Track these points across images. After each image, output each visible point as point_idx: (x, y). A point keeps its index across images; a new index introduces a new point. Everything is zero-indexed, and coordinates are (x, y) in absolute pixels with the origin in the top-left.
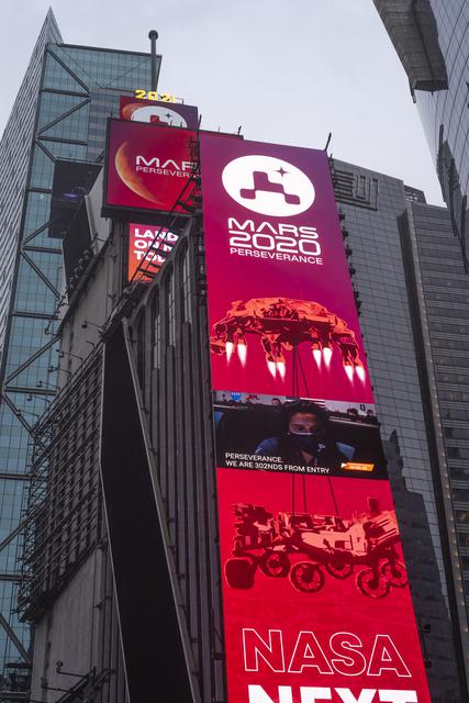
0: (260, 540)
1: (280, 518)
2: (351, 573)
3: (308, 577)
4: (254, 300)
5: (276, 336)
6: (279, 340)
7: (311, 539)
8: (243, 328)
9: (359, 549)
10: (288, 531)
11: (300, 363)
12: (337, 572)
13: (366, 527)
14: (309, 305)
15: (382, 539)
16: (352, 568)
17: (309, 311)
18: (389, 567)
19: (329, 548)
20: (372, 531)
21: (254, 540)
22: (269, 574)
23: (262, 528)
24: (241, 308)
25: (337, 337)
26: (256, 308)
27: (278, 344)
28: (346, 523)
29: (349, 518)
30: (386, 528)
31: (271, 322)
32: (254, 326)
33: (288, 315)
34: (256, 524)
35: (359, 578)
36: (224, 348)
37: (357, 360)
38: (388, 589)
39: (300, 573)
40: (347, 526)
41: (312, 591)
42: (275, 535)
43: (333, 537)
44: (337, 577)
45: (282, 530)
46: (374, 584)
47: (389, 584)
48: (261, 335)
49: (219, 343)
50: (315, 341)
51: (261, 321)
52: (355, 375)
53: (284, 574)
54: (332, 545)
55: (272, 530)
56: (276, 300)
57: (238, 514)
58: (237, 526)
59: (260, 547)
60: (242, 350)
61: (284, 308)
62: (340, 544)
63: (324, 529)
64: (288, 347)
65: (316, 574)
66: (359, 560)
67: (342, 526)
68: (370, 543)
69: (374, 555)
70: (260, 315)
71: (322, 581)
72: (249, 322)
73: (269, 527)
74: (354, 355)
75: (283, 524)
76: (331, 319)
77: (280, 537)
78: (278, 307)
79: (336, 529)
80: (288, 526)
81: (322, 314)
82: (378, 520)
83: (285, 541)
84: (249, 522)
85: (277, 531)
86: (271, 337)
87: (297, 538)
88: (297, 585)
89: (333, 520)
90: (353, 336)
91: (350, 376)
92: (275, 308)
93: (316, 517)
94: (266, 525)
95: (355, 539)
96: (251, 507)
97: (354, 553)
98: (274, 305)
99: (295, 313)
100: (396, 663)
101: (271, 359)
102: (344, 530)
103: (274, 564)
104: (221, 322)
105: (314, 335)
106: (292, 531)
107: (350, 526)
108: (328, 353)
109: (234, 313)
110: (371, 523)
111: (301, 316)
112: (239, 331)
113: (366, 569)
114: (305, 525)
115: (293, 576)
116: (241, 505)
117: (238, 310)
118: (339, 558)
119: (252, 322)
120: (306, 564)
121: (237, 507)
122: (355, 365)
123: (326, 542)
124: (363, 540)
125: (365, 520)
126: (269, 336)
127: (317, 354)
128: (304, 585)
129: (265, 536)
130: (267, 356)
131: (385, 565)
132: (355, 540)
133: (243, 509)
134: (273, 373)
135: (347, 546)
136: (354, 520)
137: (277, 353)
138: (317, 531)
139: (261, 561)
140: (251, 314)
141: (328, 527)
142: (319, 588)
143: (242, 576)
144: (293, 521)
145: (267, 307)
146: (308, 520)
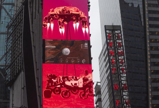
0: (53, 84)
1: (59, 78)
2: (78, 92)
3: (66, 94)
4: (57, 8)
5: (63, 20)
6: (63, 21)
7: (68, 83)
8: (53, 18)
9: (81, 85)
10: (61, 81)
11: (69, 28)
12: (74, 92)
13: (83, 79)
14: (74, 8)
15: (87, 82)
16: (78, 91)
17: (73, 10)
18: (89, 90)
19: (72, 85)
20: (85, 80)
21: (52, 84)
22: (55, 94)
23: (54, 81)
24: (53, 11)
25: (81, 18)
26: (57, 10)
27: (63, 23)
28: (78, 78)
29: (79, 76)
30: (89, 79)
31: (61, 15)
32: (56, 17)
33: (67, 12)
34: (53, 80)
35: (80, 93)
36: (47, 25)
37: (87, 26)
38: (88, 96)
39: (64, 93)
40: (78, 79)
41: (67, 98)
42: (58, 83)
43: (73, 82)
44: (74, 93)
45: (60, 81)
46: (84, 95)
47: (88, 95)
48: (58, 20)
49: (46, 24)
50: (74, 20)
51: (59, 15)
52: (85, 31)
53: (59, 93)
54: (73, 85)
55: (57, 81)
56: (63, 7)
57: (48, 77)
58: (47, 80)
59: (53, 86)
60: (52, 25)
61: (66, 10)
62: (76, 84)
63: (71, 80)
64: (66, 23)
65: (68, 93)
66: (81, 88)
67: (77, 79)
68: (84, 84)
69: (85, 87)
70: (58, 13)
71: (70, 95)
72: (55, 16)
73: (56, 80)
74: (86, 25)
75: (60, 79)
76: (80, 12)
77: (59, 83)
78: (64, 10)
79: (75, 80)
80: (61, 80)
81: (78, 11)
82: (87, 76)
83: (61, 84)
84: (51, 79)
85: (58, 81)
86: (61, 20)
87: (64, 83)
88: (63, 97)
89: (74, 77)
90: (86, 18)
91: (84, 32)
92: (63, 10)
93: (69, 77)
94: (55, 79)
96: (51, 74)
97: (79, 87)
98: (63, 9)
99: (69, 11)
101: (60, 28)
102: (77, 80)
103: (57, 91)
104: (47, 16)
105: (74, 19)
106: (62, 81)
107: (79, 79)
108: (78, 24)
109: (51, 13)
110: (85, 78)
111: (71, 12)
112: (52, 19)
113: (82, 91)
114: (66, 79)
115: (62, 94)
116: (49, 74)
117: (52, 12)
118: (75, 88)
119: (56, 16)
120: (66, 90)
121: (48, 75)
122: (86, 27)
123: (72, 84)
124: (82, 83)
125: (83, 77)
126: (60, 20)
127: (74, 25)
128: (65, 96)
129: (55, 83)
130: (60, 26)
131: (88, 90)
132: (80, 83)
133: (49, 75)
134: (61, 32)
135: (78, 84)
136: (80, 77)
137: (62, 25)
138: (69, 81)
140: (56, 13)
141: (73, 79)
142: (69, 97)
143: (48, 95)
144: (63, 78)
145: (61, 10)
146: (67, 78)
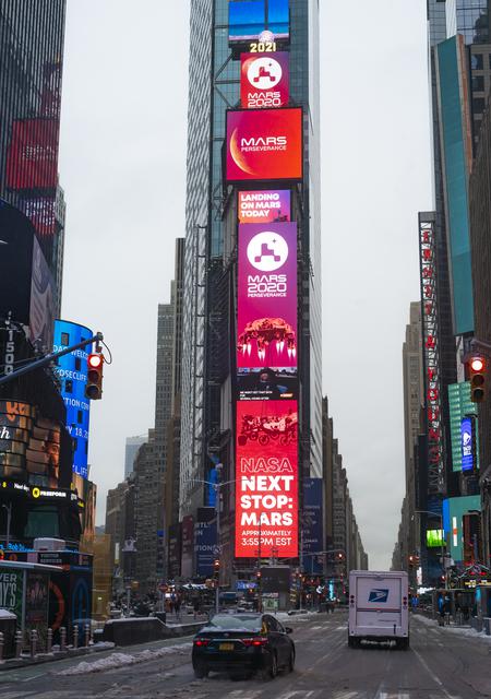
0: (249, 428)
1: (257, 419)
2: (279, 437)
3: (264, 440)
4: (256, 321)
5: (263, 339)
6: (264, 341)
7: (267, 426)
9: (282, 428)
11: (271, 351)
12: (274, 437)
13: (286, 420)
14: (278, 320)
15: (291, 424)
16: (279, 435)
17: (277, 323)
18: (292, 434)
20: (288, 421)
22: (251, 440)
23: (251, 423)
24: (251, 326)
25: (287, 335)
26: (256, 325)
27: (263, 343)
28: (279, 419)
30: (293, 420)
31: (261, 332)
32: (255, 335)
33: (269, 327)
34: (249, 422)
35: (281, 439)
36: (242, 348)
37: (294, 346)
38: (290, 442)
39: (261, 438)
41: (265, 445)
43: (273, 424)
44: (274, 439)
45: (257, 423)
46: (285, 441)
48: (257, 339)
49: (241, 345)
50: (278, 339)
51: (258, 332)
52: (292, 354)
53: (256, 439)
54: (273, 427)
55: (254, 424)
56: (264, 320)
57: (243, 418)
58: (242, 423)
59: (249, 430)
60: (249, 347)
61: (268, 323)
62: (276, 427)
63: (271, 422)
64: (267, 343)
65: (267, 439)
66: (282, 432)
68: (286, 426)
69: (287, 430)
70: (258, 329)
71: (268, 441)
72: (253, 333)
73: (253, 422)
74: (293, 344)
75: (258, 421)
76: (286, 326)
77: (256, 426)
79: (275, 421)
81: (282, 324)
82: (291, 417)
83: (258, 428)
84: (246, 421)
86: (261, 339)
87: (262, 426)
88: (260, 443)
89: (275, 418)
90: (294, 334)
91: (290, 355)
92: (264, 325)
93: (269, 417)
95: (281, 425)
96: (247, 415)
97: (280, 430)
98: (264, 322)
99: (271, 326)
100: (288, 467)
101: (260, 351)
102: (278, 421)
103: (253, 436)
104: (243, 334)
105: (278, 336)
106: (260, 423)
108: (282, 344)
109: (247, 329)
110: (288, 418)
111: (274, 327)
112: (249, 338)
113: (284, 435)
115: (259, 440)
117: (249, 327)
118: (276, 432)
120: (264, 435)
121: (243, 416)
122: (293, 348)
124: (284, 425)
125: (286, 417)
127: (278, 346)
128: (262, 443)
129: (251, 426)
130: (259, 349)
131: (290, 434)
133: (245, 416)
134: (260, 357)
135: (278, 427)
136: (282, 417)
137: (262, 345)
138: (269, 423)
139: (249, 436)
140: (254, 329)
141: (273, 421)
142: (267, 443)
143: (243, 441)
144: (261, 420)
145: (261, 324)
146: (266, 418)
